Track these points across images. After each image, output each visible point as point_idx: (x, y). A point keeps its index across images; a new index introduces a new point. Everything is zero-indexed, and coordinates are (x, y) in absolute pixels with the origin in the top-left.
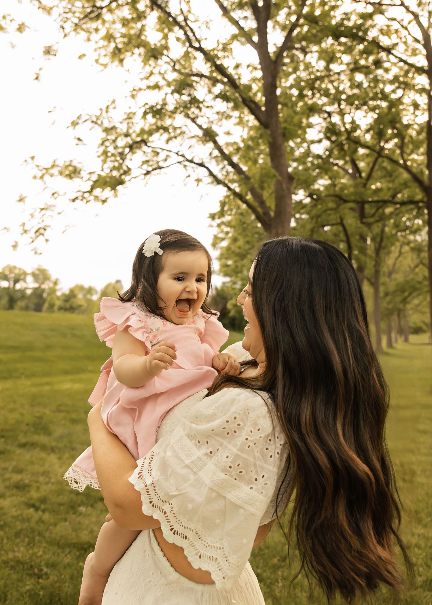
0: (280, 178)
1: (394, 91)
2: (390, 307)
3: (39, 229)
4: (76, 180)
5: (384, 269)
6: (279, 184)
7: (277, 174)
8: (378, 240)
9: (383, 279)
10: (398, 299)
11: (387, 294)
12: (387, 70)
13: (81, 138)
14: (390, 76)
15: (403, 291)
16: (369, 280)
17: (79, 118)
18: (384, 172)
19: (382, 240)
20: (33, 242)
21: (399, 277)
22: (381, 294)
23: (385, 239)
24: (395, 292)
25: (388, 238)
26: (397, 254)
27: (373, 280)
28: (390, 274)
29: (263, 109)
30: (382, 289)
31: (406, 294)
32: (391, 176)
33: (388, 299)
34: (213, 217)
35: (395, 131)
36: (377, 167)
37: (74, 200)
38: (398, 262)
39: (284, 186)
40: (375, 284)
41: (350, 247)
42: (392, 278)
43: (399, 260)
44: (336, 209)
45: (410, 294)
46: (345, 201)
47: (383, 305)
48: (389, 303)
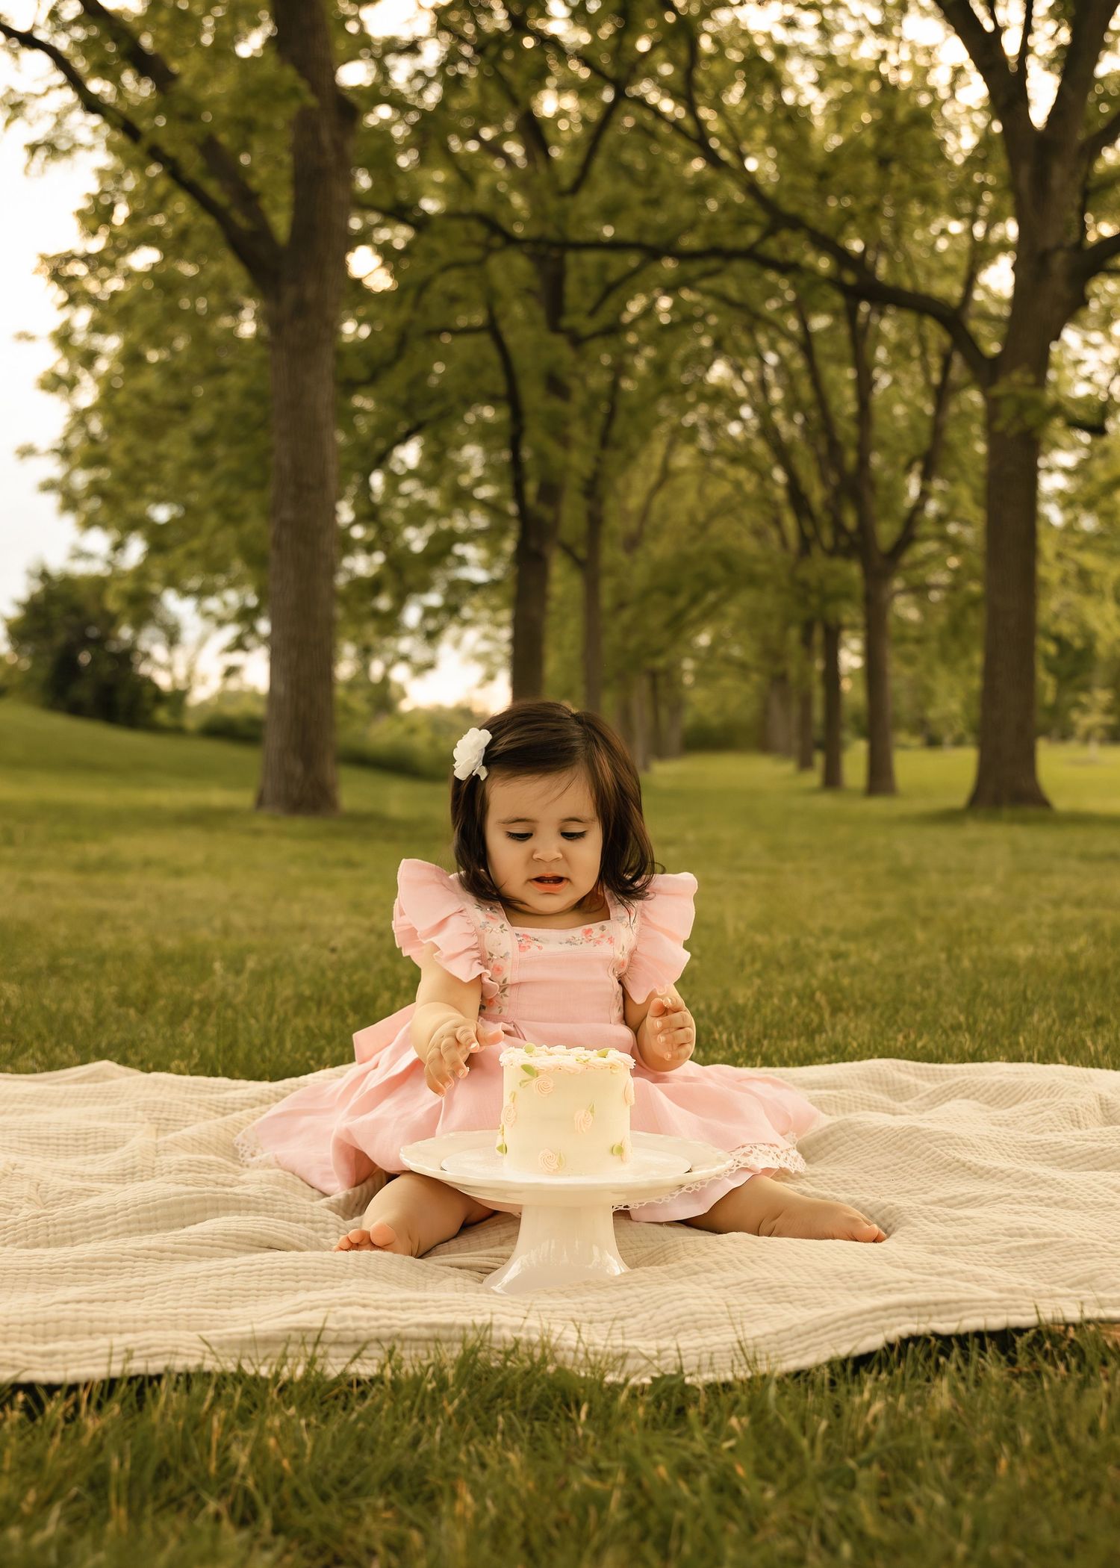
0: (312, 101)
2: (633, 642)
5: (615, 524)
6: (305, 123)
7: (303, 86)
9: (611, 554)
10: (656, 620)
11: (622, 602)
15: (672, 592)
16: (568, 550)
19: (611, 416)
21: (660, 549)
22: (606, 601)
23: (622, 416)
24: (646, 594)
25: (631, 412)
26: (654, 477)
27: (581, 552)
28: (632, 543)
30: (607, 585)
31: (681, 601)
33: (626, 616)
39: (326, 137)
40: (588, 567)
41: (517, 415)
42: (640, 554)
43: (661, 497)
44: (480, 263)
45: (695, 600)
46: (511, 240)
47: (612, 637)
48: (628, 631)
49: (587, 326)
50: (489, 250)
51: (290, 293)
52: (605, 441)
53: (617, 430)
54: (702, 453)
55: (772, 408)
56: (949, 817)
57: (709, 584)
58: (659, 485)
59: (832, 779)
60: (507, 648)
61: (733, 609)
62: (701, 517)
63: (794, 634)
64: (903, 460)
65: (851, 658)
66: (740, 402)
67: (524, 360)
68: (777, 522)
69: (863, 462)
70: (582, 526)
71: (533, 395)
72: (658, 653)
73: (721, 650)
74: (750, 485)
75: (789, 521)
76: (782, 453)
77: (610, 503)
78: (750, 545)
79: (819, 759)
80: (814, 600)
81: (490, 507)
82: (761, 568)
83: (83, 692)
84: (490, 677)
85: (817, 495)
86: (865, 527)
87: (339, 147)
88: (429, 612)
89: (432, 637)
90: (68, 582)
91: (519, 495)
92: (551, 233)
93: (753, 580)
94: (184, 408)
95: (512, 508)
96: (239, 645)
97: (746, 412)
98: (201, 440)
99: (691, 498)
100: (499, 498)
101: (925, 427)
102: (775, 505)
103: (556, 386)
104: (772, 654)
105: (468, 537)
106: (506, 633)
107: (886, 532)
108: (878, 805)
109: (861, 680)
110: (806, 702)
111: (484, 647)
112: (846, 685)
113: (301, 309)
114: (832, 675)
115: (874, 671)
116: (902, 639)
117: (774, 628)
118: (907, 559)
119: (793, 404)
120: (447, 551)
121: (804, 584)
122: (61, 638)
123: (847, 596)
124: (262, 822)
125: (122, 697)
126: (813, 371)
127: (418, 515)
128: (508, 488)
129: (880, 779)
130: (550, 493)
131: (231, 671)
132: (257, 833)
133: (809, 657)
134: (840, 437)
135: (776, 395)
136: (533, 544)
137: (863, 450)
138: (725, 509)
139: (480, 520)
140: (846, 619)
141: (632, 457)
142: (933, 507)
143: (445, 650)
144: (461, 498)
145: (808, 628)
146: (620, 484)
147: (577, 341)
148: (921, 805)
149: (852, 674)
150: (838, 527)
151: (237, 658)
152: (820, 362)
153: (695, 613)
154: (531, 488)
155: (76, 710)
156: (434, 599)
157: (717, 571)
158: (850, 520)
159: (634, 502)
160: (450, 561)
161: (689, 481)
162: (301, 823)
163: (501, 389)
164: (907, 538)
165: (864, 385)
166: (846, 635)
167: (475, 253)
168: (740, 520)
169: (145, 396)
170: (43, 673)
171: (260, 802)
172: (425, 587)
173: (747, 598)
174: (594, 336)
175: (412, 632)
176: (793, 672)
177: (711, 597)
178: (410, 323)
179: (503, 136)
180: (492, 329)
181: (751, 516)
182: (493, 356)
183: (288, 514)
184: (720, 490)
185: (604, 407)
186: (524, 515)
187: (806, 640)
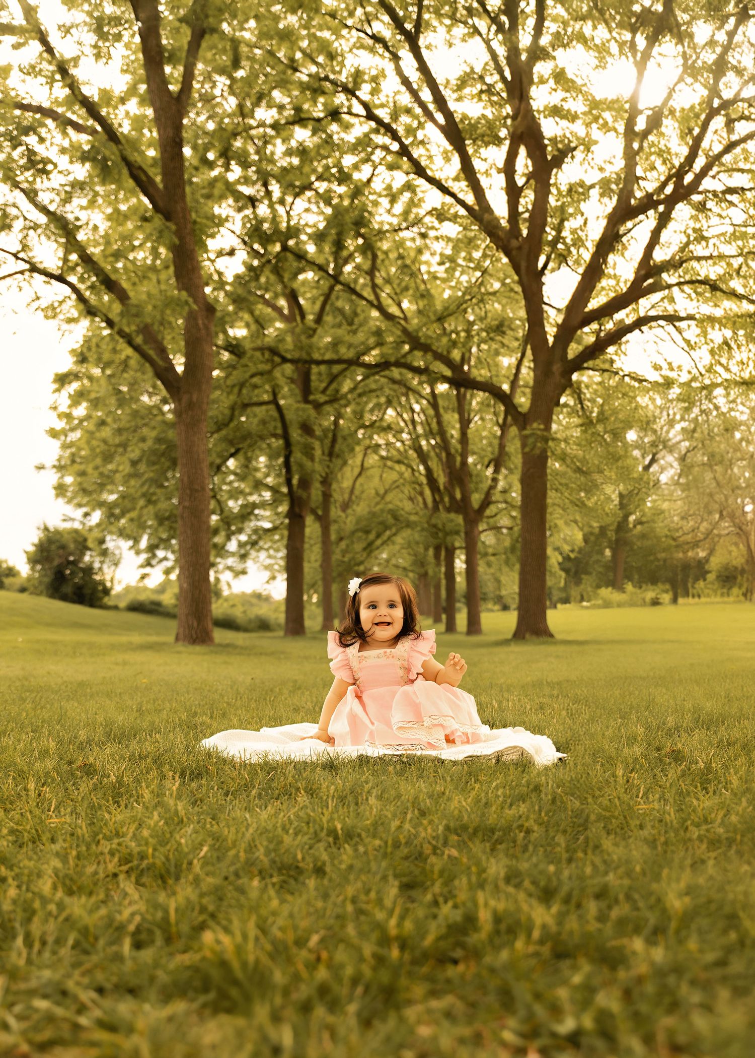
0: (194, 305)
1: (356, 167)
5: (337, 496)
6: (191, 318)
7: (190, 300)
9: (335, 512)
12: (347, 127)
14: (351, 137)
15: (367, 532)
16: (313, 512)
18: (339, 318)
19: (334, 441)
21: (361, 509)
22: (333, 537)
23: (340, 440)
24: (353, 533)
25: (344, 438)
26: (357, 471)
28: (345, 506)
30: (333, 528)
31: (372, 536)
32: (351, 324)
33: (343, 545)
34: (62, 380)
35: (360, 241)
36: (328, 308)
38: (358, 484)
39: (200, 322)
41: (288, 444)
42: (349, 511)
43: (360, 480)
44: (270, 372)
45: (378, 536)
46: (285, 360)
47: (336, 556)
48: (344, 552)
49: (322, 398)
50: (275, 366)
51: (185, 398)
52: (331, 454)
53: (337, 447)
54: (382, 458)
55: (418, 437)
56: (505, 642)
57: (387, 528)
58: (360, 474)
59: (451, 627)
60: (282, 563)
61: (399, 539)
62: (382, 491)
63: (431, 552)
64: (486, 461)
65: (460, 564)
66: (402, 431)
67: (290, 416)
68: (421, 494)
69: (464, 463)
70: (321, 498)
71: (296, 434)
72: (361, 563)
73: (394, 561)
74: (407, 474)
75: (427, 492)
76: (423, 457)
77: (334, 486)
78: (408, 506)
79: (444, 617)
80: (440, 535)
81: (274, 490)
82: (413, 518)
83: (68, 589)
84: (273, 578)
85: (442, 480)
86: (466, 498)
87: (207, 328)
88: (241, 545)
89: (244, 557)
90: (57, 532)
91: (289, 482)
92: (304, 356)
93: (409, 525)
94: (124, 445)
95: (285, 490)
96: (148, 564)
97: (405, 436)
98: (134, 463)
99: (376, 481)
100: (279, 485)
101: (496, 442)
102: (420, 485)
103: (307, 429)
104: (420, 563)
105: (263, 505)
106: (283, 553)
107: (476, 499)
108: (474, 639)
109: (464, 575)
110: (438, 587)
111: (269, 561)
112: (458, 579)
113: (191, 406)
114: (450, 574)
115: (471, 572)
116: (486, 554)
117: (421, 549)
118: (488, 512)
119: (429, 434)
120: (251, 513)
121: (435, 526)
122: (56, 562)
123: (457, 533)
124: (180, 647)
125: (87, 591)
126: (438, 415)
127: (235, 494)
128: (282, 480)
129: (474, 626)
130: (305, 483)
131: (143, 577)
132: (179, 652)
133: (438, 564)
134: (453, 451)
135: (420, 430)
136: (297, 510)
137: (464, 456)
138: (395, 486)
139: (267, 495)
140: (457, 544)
141: (345, 463)
142: (501, 484)
143: (249, 564)
144: (258, 485)
145: (437, 549)
146: (339, 476)
147: (318, 406)
148: (493, 638)
149: (460, 573)
150: (452, 497)
151: (148, 570)
152: (441, 411)
153: (379, 542)
154: (295, 481)
155: (64, 598)
156: (243, 538)
157: (391, 521)
158: (458, 496)
159: (347, 484)
160: (252, 517)
161: (375, 472)
162: (198, 648)
163: (279, 431)
164: (487, 502)
165: (465, 423)
166: (458, 552)
167: (267, 367)
168: (403, 492)
169: (105, 441)
170: (47, 580)
171: (177, 639)
172: (240, 531)
173: (406, 533)
174: (326, 403)
175: (233, 554)
176: (431, 572)
177: (388, 533)
178: (235, 403)
179: (276, 296)
180: (275, 402)
181: (407, 490)
182: (275, 414)
183: (187, 504)
184: (391, 477)
185: (330, 435)
186: (291, 493)
187: (437, 556)
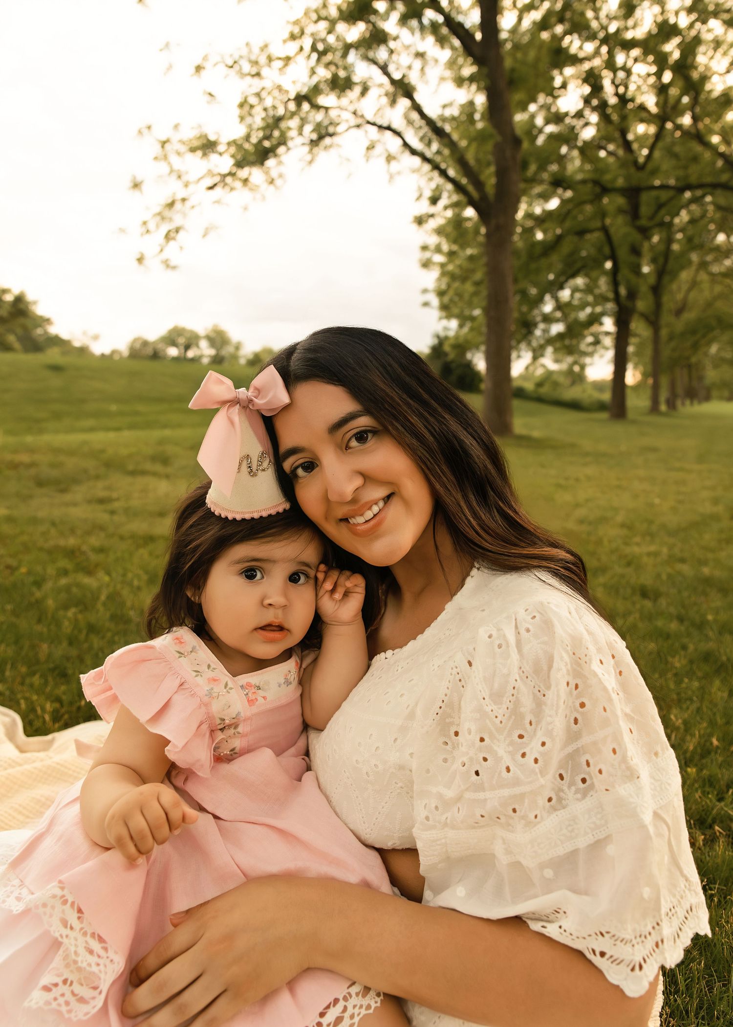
0: (499, 139)
2: (675, 355)
3: (169, 231)
4: (214, 157)
5: (668, 306)
8: (661, 260)
9: (666, 318)
10: (687, 343)
11: (671, 338)
13: (213, 93)
15: (693, 333)
17: (205, 58)
19: (666, 261)
20: (162, 250)
22: (664, 338)
23: (671, 260)
24: (683, 334)
25: (676, 259)
26: (688, 285)
27: (651, 318)
28: (678, 313)
29: (478, 36)
31: (698, 336)
37: (211, 188)
38: (690, 295)
39: (508, 154)
40: (653, 323)
42: (681, 317)
43: (692, 292)
45: (704, 335)
47: (666, 353)
48: (673, 350)
49: (649, 223)
51: (494, 222)
58: (691, 288)
62: (710, 300)
70: (650, 306)
73: (721, 354)
87: (514, 158)
99: (706, 293)
113: (498, 229)
138: (721, 296)
159: (679, 296)
161: (705, 286)
177: (712, 333)
184: (719, 289)
185: (662, 257)
